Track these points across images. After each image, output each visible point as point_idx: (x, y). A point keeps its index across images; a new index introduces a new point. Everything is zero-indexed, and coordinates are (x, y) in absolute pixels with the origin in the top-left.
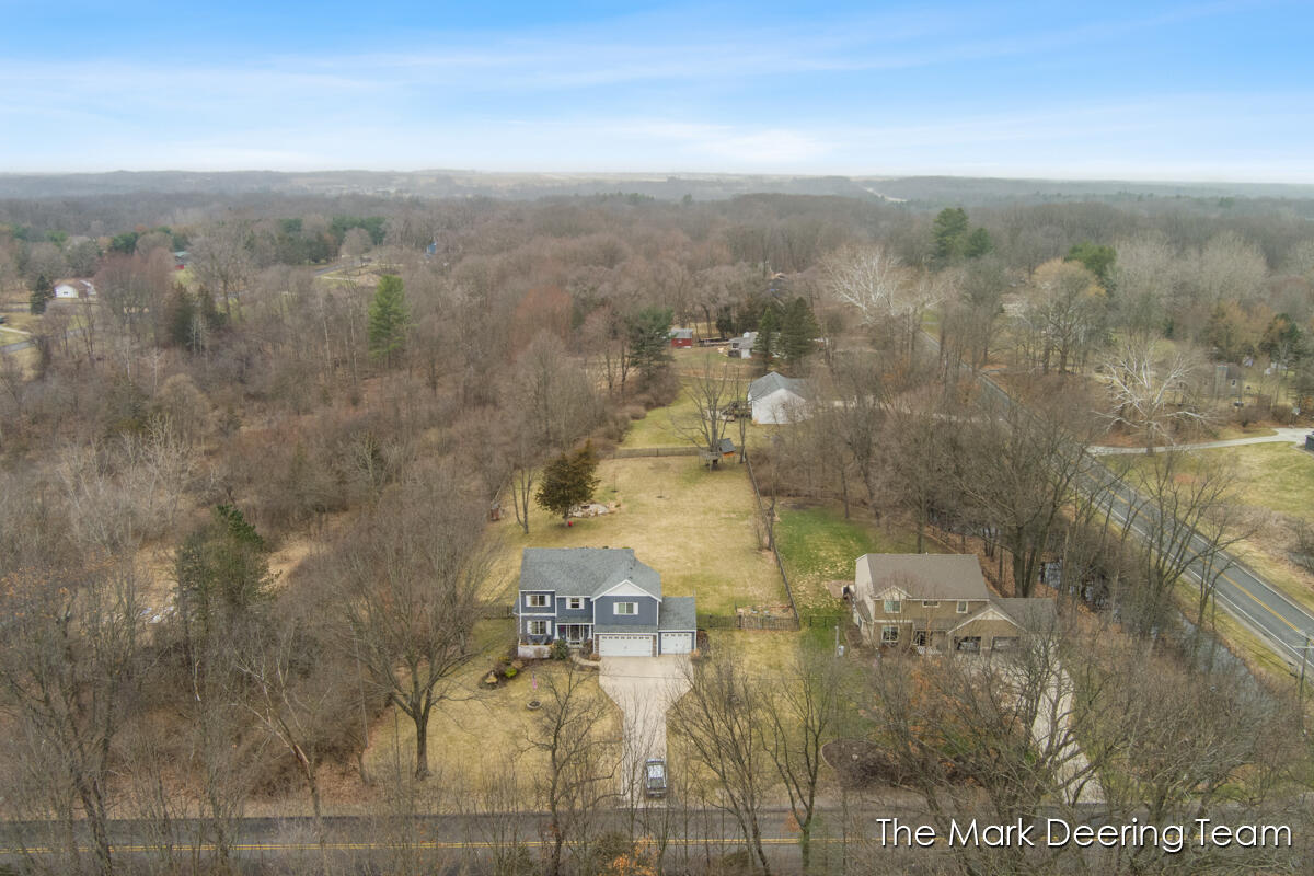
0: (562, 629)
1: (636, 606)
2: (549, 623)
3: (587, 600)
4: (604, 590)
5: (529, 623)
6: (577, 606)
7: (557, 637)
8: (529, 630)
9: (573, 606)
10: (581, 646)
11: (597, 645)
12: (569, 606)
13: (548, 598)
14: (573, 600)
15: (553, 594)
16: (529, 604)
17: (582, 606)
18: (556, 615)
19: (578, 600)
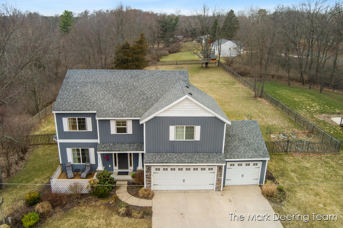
0: (107, 158)
1: (198, 129)
2: (92, 151)
3: (136, 122)
4: (157, 109)
5: (69, 151)
6: (124, 130)
7: (100, 168)
8: (70, 159)
9: (119, 130)
10: (129, 177)
11: (149, 177)
12: (113, 130)
13: (89, 121)
14: (118, 123)
15: (93, 115)
16: (66, 128)
17: (130, 130)
18: (98, 141)
19: (124, 123)
